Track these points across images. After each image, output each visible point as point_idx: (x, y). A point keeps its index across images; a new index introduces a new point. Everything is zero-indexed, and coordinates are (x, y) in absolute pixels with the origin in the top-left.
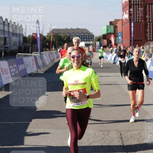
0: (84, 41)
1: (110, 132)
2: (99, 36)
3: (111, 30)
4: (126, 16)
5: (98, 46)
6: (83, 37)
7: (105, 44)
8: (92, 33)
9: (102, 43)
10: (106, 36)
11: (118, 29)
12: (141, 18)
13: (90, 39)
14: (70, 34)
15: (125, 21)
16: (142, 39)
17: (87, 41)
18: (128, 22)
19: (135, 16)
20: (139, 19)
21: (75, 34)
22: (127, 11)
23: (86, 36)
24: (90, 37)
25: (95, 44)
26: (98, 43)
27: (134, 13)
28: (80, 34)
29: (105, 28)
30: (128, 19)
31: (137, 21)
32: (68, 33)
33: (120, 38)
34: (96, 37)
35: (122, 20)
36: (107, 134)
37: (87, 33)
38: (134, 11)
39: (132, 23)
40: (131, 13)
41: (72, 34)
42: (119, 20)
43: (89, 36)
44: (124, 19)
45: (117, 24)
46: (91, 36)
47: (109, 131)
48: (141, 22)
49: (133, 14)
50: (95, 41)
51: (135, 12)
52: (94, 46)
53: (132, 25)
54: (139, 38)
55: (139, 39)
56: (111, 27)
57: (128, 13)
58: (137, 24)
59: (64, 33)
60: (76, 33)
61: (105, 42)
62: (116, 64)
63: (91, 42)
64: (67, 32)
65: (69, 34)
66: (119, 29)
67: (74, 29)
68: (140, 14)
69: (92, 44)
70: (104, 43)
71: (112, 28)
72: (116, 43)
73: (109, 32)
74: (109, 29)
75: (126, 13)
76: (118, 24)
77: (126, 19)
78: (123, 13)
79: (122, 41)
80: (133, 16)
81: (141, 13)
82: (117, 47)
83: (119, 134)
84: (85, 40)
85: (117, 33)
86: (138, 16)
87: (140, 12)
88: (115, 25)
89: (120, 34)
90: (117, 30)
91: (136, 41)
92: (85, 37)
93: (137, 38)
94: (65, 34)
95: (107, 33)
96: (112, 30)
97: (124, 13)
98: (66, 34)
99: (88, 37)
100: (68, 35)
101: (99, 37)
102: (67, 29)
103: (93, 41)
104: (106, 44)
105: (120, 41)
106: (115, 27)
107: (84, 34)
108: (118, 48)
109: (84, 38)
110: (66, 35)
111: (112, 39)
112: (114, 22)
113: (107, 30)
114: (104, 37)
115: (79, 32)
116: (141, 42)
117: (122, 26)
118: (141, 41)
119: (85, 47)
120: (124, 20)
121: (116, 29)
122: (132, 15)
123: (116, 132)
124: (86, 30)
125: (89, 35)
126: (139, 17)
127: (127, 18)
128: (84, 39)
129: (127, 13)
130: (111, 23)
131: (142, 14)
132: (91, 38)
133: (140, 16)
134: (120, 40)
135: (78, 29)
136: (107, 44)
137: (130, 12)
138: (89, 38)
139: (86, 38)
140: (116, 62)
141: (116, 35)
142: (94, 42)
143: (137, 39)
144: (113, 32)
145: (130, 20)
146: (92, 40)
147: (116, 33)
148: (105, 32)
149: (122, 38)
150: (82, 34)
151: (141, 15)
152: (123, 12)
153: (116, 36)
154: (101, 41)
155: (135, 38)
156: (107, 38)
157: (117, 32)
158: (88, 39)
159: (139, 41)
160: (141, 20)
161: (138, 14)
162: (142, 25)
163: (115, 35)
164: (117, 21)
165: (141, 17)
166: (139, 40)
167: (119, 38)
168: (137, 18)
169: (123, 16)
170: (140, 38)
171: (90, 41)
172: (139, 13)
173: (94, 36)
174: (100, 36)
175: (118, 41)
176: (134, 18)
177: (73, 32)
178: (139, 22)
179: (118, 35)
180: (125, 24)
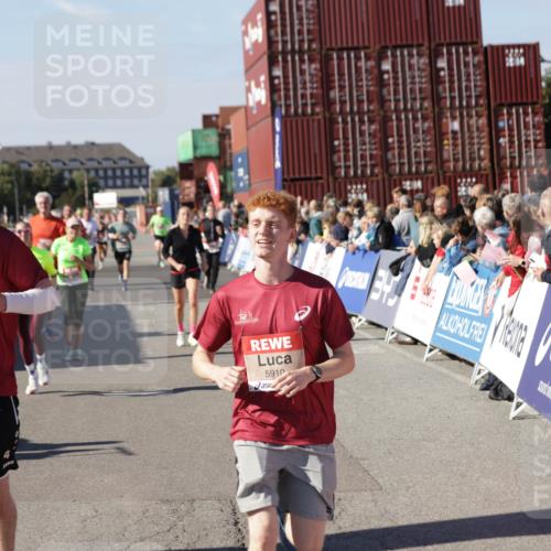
0: (115, 187)
1: (196, 505)
2: (169, 169)
3: (209, 147)
4: (260, 95)
5: (164, 203)
6: (110, 173)
7: (188, 195)
8: (142, 159)
9: (177, 192)
10: (190, 168)
11: (233, 141)
12: (314, 101)
13: (136, 182)
14: (64, 164)
15: (255, 112)
16: (319, 175)
17: (123, 187)
18: (268, 117)
19: (291, 93)
20: (305, 105)
21: (82, 163)
22: (263, 78)
23: (122, 170)
24: (135, 172)
25: (155, 199)
26: (164, 194)
27: (286, 83)
28: (99, 163)
29: (188, 138)
30: (266, 105)
31: (300, 110)
32: (57, 161)
33: (241, 172)
34: (155, 173)
35: (247, 108)
36: (188, 512)
37: (123, 159)
38: (286, 77)
40: (276, 81)
41: (72, 165)
42: (234, 110)
43: (131, 170)
44: (251, 104)
45: (229, 123)
46: (140, 169)
47: (194, 500)
48: (313, 113)
49: (282, 86)
50: (153, 185)
51: (291, 80)
52: (151, 204)
54: (308, 171)
55: (308, 175)
56: (208, 136)
57: (265, 82)
58: (300, 121)
59: (42, 161)
60: (84, 161)
61: (189, 188)
62: (229, 267)
63: (141, 192)
64: (51, 156)
65: (60, 165)
66: (238, 143)
67: (75, 147)
68: (308, 85)
69: (143, 198)
70: (187, 191)
71: (212, 137)
72: (229, 190)
73: (203, 152)
74: (201, 143)
75: (258, 85)
76: (232, 121)
77: (259, 103)
78: (247, 84)
79: (250, 185)
80: (282, 93)
81: (312, 82)
83: (229, 510)
84: (119, 182)
85: (231, 154)
86: (300, 92)
87: (307, 78)
88: (223, 129)
89: (240, 160)
90: (230, 146)
91: (298, 183)
92: (118, 173)
93: (300, 173)
94: (44, 164)
95: (196, 158)
96: (211, 145)
97: (253, 83)
98: (47, 165)
99: (127, 173)
100: (57, 166)
101: (166, 173)
102: (50, 147)
103: (146, 187)
104: (192, 196)
105: (241, 184)
106: (224, 136)
107: (115, 162)
109: (114, 177)
110: (48, 168)
111: (213, 179)
112: (217, 116)
113: (195, 147)
114: (186, 170)
115: (95, 154)
116: (317, 185)
117: (248, 129)
118: (314, 182)
119: (118, 208)
120: (252, 108)
121: (227, 142)
122: (280, 90)
123: (218, 505)
124: (120, 147)
125: (132, 165)
126: (303, 96)
127: (263, 102)
128: (132, 182)
129: (263, 85)
130: (208, 121)
131: (315, 85)
132: (140, 177)
133: (308, 92)
134: (241, 179)
135: (93, 144)
136: (198, 194)
137: (271, 78)
138: (132, 177)
139: (123, 177)
140: (227, 259)
141: (228, 164)
142: (150, 191)
143: (303, 176)
144: (214, 151)
145: (274, 105)
146: (144, 181)
147: (228, 156)
148: (186, 154)
149: (249, 174)
150: (105, 164)
151: (312, 88)
152: (248, 79)
153: (225, 167)
154: (174, 186)
155: (294, 174)
156: (196, 173)
157: (228, 151)
158: (127, 181)
159: (309, 182)
160: (313, 105)
161: (299, 86)
162: (316, 124)
163: (225, 162)
164: (227, 112)
165: (311, 94)
166: (310, 179)
167: (237, 173)
168: (300, 102)
169: (250, 96)
170: (311, 172)
171: (137, 187)
172: (305, 83)
173: (151, 170)
174: (173, 169)
175: (234, 184)
176: (286, 100)
177: (73, 156)
178: (304, 113)
179: (234, 163)
180: (257, 123)
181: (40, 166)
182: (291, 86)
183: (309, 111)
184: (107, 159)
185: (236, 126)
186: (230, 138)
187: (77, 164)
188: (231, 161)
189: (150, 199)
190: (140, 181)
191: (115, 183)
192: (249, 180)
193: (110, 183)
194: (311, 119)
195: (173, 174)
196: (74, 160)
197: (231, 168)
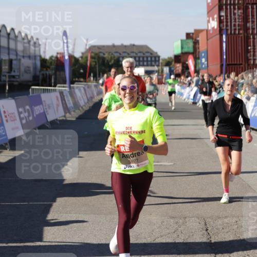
0: (143, 65)
1: (187, 220)
2: (169, 58)
3: (188, 48)
4: (214, 24)
5: (167, 74)
6: (141, 59)
7: (178, 70)
8: (156, 53)
9: (173, 69)
10: (180, 58)
12: (239, 28)
13: (153, 63)
14: (120, 54)
15: (211, 32)
16: (241, 63)
17: (147, 65)
18: (217, 35)
19: (229, 23)
20: (235, 30)
21: (128, 54)
22: (216, 16)
23: (147, 58)
24: (153, 59)
25: (162, 71)
26: (166, 70)
27: (227, 19)
28: (136, 54)
29: (178, 44)
30: (217, 29)
31: (233, 32)
32: (116, 52)
33: (203, 60)
34: (163, 60)
35: (207, 31)
36: (183, 223)
37: (148, 52)
38: (227, 16)
39: (224, 36)
40: (222, 18)
41: (124, 55)
42: (202, 31)
43: (151, 58)
44: (210, 28)
45: (198, 37)
46: (155, 57)
47: (186, 218)
48: (239, 33)
49: (225, 20)
50: (162, 66)
51: (229, 17)
52: (160, 74)
53: (224, 40)
54: (235, 61)
55: (236, 63)
56: (188, 42)
57: (217, 18)
58: (232, 37)
59: (109, 53)
60: (129, 53)
61: (179, 67)
62: (198, 104)
63: (156, 68)
64: (114, 50)
65: (118, 54)
66: (202, 47)
67: (125, 46)
68: (237, 20)
69: (157, 71)
70: (177, 68)
71: (190, 44)
72: (197, 68)
73: (186, 50)
74: (184, 46)
75: (213, 19)
76: (200, 37)
77: (213, 28)
78: (208, 19)
79: (208, 66)
80: (225, 24)
81: (239, 19)
82: (199, 76)
83: (203, 223)
84: (145, 63)
85: (199, 52)
86: (233, 23)
87: (237, 17)
88: (195, 40)
89: (203, 55)
90: (199, 48)
91: (231, 66)
92: (145, 59)
93: (232, 61)
95: (182, 53)
96: (189, 47)
97: (211, 19)
98: (112, 54)
99: (149, 59)
100: (116, 55)
101: (168, 60)
102: (114, 46)
103: (158, 66)
104: (180, 71)
105: (203, 66)
106: (196, 43)
107: (144, 54)
108: (201, 78)
109: (143, 61)
110: (113, 56)
111: (191, 63)
112: (193, 34)
113: (182, 48)
114: (177, 58)
115: (135, 50)
117: (207, 40)
118: (239, 66)
119: (145, 75)
120: (210, 31)
121: (197, 46)
122: (223, 22)
123: (198, 220)
124: (147, 47)
125: (152, 56)
126: (235, 25)
127: (216, 27)
129: (215, 20)
130: (188, 36)
132: (155, 61)
133: (237, 23)
134: (203, 63)
135: (134, 45)
136: (182, 70)
137: (220, 16)
138: (151, 61)
139: (147, 61)
140: (197, 101)
141: (197, 56)
142: (160, 68)
143: (233, 63)
144: (191, 50)
145: (221, 30)
146: (157, 63)
147: (197, 52)
148: (178, 51)
149: (207, 61)
150: (139, 55)
151: (239, 22)
152: (209, 16)
153: (196, 58)
154: (171, 66)
155: (229, 62)
156: (182, 60)
157: (198, 50)
158: (149, 63)
159: (236, 66)
160: (239, 30)
161: (233, 20)
162: (240, 39)
164: (198, 32)
165: (238, 25)
167: (201, 61)
168: (233, 28)
169: (209, 25)
170: (237, 61)
171: (154, 66)
172: (235, 19)
173: (161, 58)
175: (200, 66)
176: (226, 27)
177: (125, 50)
178: (235, 33)
179: (200, 56)
180: (212, 37)
181: (109, 54)
182: (229, 20)
183: (237, 32)
184: (140, 52)
185: (202, 39)
186: (199, 44)
187: (126, 54)
188: (199, 55)
189: (160, 71)
190: (155, 63)
191: (143, 64)
192: (207, 64)
193: (141, 63)
194: (238, 36)
195: (171, 60)
196: (124, 52)
197: (199, 58)
